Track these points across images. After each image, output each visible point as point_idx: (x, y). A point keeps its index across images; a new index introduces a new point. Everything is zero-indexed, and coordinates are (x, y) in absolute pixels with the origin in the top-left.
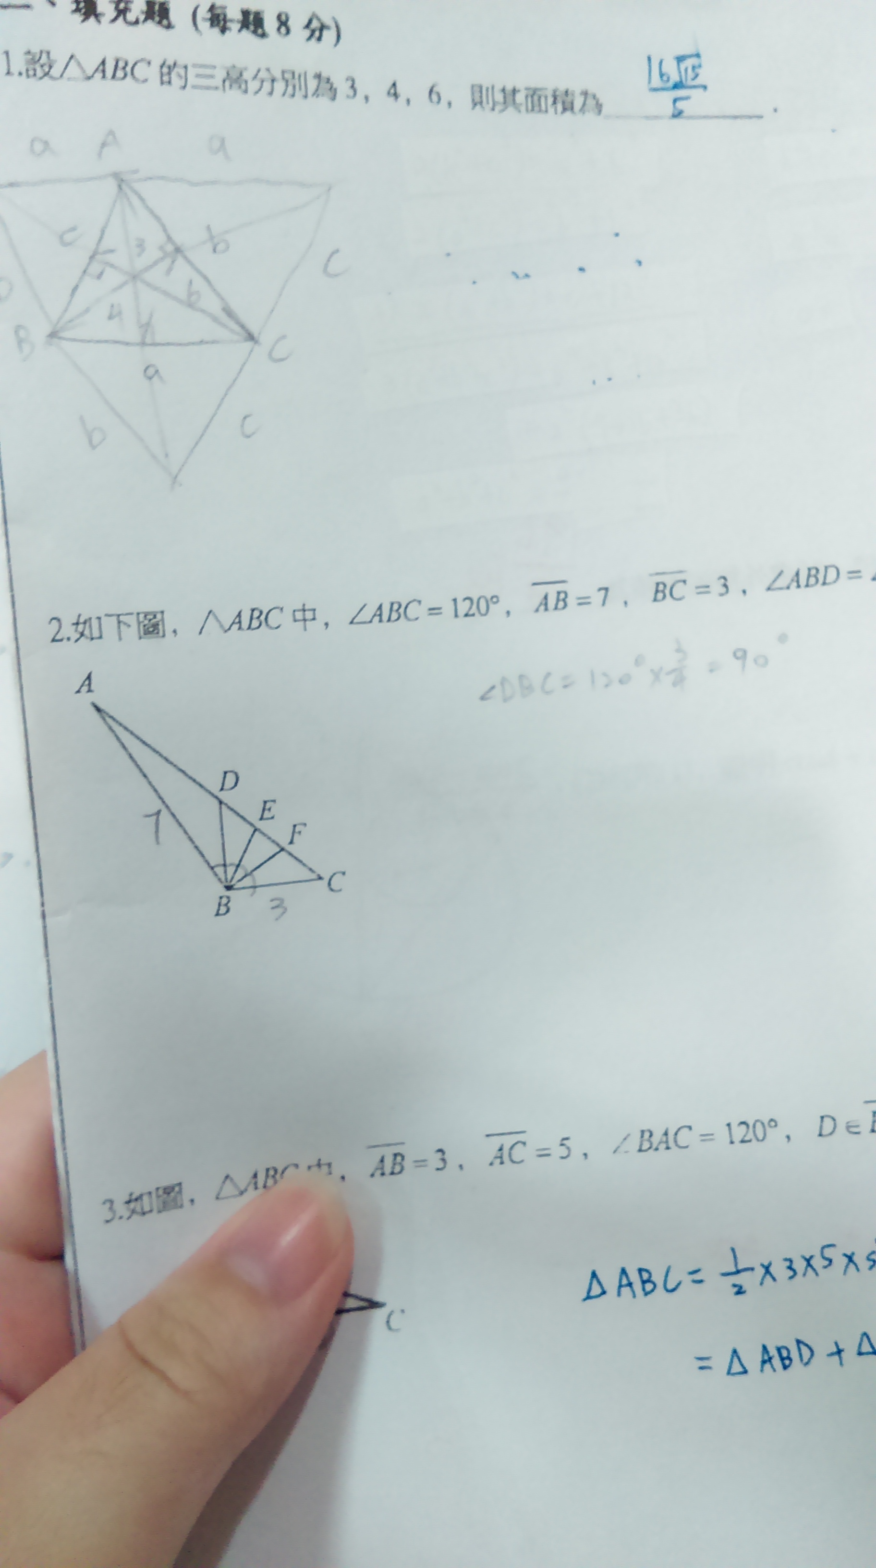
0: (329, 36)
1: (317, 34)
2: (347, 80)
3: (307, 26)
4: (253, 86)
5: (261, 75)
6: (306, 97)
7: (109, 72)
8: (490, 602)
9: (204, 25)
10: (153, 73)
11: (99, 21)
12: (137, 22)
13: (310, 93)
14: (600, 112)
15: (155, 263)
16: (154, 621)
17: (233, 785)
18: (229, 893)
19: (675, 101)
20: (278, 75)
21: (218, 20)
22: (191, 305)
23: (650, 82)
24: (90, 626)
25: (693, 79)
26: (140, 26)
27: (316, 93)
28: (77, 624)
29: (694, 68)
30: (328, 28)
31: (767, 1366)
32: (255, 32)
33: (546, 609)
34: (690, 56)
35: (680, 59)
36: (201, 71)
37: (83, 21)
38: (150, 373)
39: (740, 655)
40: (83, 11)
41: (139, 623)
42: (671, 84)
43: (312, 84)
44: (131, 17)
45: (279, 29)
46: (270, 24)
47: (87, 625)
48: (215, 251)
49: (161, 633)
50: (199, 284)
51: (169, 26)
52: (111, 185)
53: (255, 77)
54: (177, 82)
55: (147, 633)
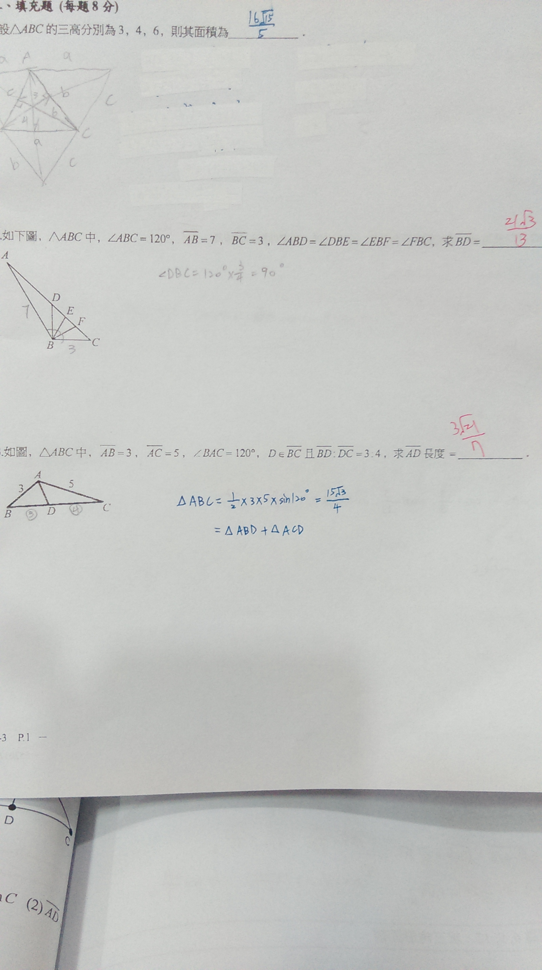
0: (113, 9)
1: (108, 9)
2: (120, 26)
3: (104, 6)
4: (82, 31)
5: (85, 27)
6: (103, 35)
7: (28, 31)
8: (166, 238)
9: (64, 9)
10: (43, 29)
11: (25, 11)
12: (39, 10)
13: (104, 33)
14: (227, 36)
15: (41, 101)
16: (33, 235)
17: (57, 299)
18: (53, 341)
19: (260, 30)
20: (92, 27)
21: (70, 7)
22: (54, 117)
23: (250, 23)
24: (9, 235)
25: (269, 21)
26: (40, 11)
27: (107, 33)
28: (5, 233)
29: (270, 16)
30: (113, 6)
31: (240, 533)
32: (84, 10)
33: (189, 242)
34: (269, 10)
35: (264, 12)
36: (62, 27)
37: (20, 11)
38: (37, 142)
39: (265, 270)
40: (20, 8)
41: (27, 234)
42: (258, 24)
43: (106, 29)
44: (37, 8)
45: (93, 8)
46: (90, 6)
47: (8, 234)
48: (63, 96)
49: (35, 240)
50: (57, 109)
51: (51, 11)
52: (27, 72)
53: (83, 28)
54: (53, 32)
55: (30, 239)
